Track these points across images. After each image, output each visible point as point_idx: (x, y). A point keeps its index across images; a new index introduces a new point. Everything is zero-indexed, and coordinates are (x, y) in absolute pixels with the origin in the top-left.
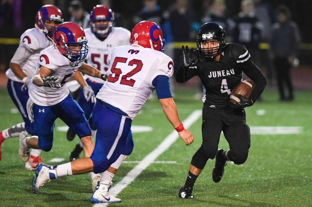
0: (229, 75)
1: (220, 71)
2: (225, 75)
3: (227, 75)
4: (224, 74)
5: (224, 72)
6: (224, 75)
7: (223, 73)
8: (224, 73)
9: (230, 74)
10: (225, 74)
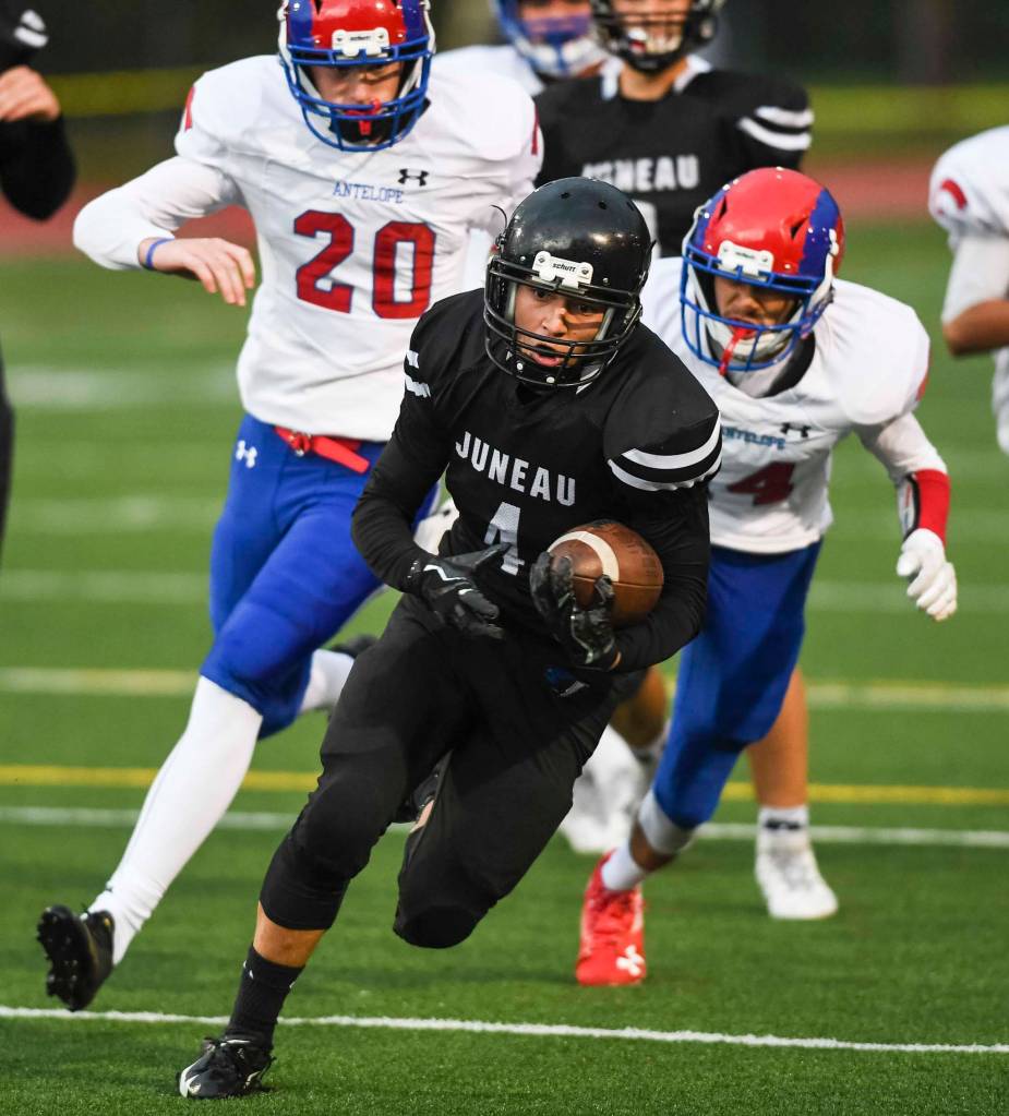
0: (540, 495)
1: (506, 458)
2: (521, 488)
3: (534, 493)
4: (521, 482)
5: (522, 469)
6: (515, 485)
7: (518, 474)
8: (523, 476)
9: (547, 497)
10: (528, 482)
